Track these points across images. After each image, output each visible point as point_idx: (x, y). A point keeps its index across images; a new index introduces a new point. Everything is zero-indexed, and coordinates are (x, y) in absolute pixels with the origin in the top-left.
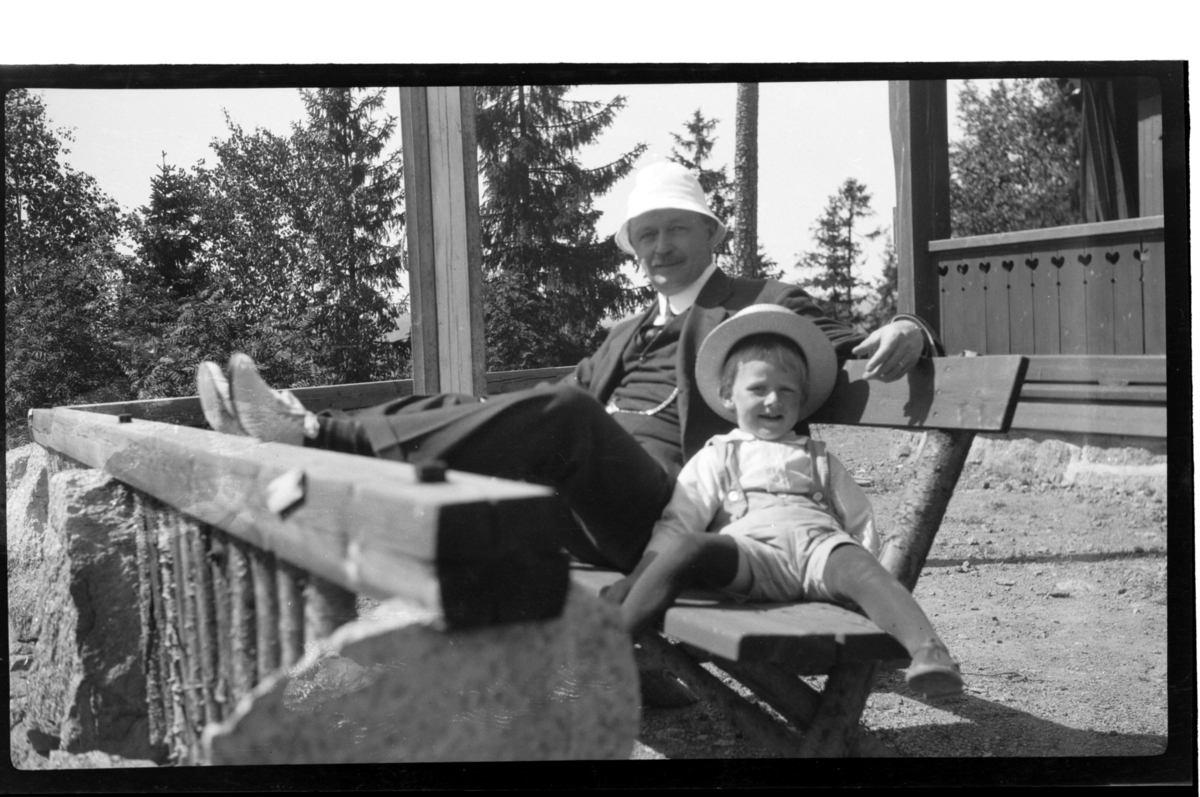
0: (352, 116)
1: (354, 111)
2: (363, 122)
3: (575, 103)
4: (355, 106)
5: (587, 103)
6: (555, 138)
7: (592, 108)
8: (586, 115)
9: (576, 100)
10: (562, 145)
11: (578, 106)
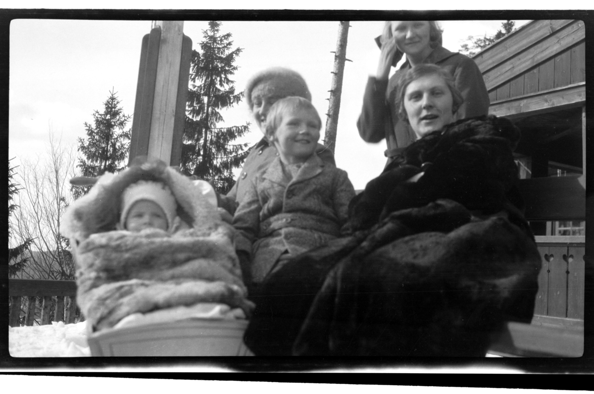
0: (113, 141)
1: (114, 139)
2: (118, 144)
3: (233, 145)
4: (115, 136)
5: (240, 145)
6: (221, 164)
7: (244, 147)
8: (240, 152)
9: (234, 144)
10: (223, 167)
11: (235, 147)
